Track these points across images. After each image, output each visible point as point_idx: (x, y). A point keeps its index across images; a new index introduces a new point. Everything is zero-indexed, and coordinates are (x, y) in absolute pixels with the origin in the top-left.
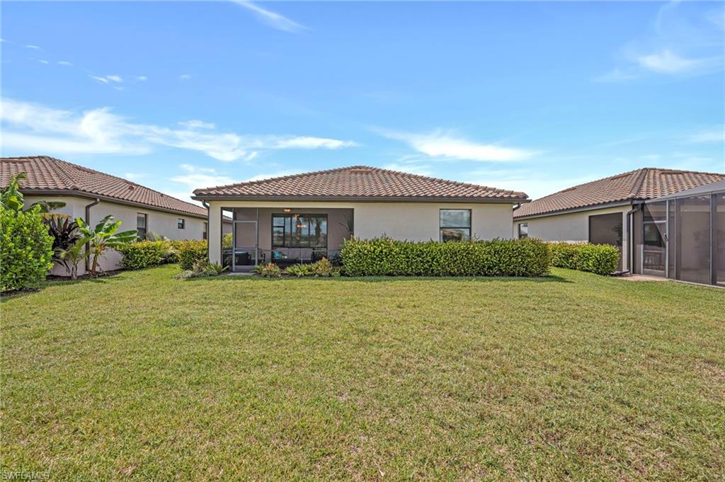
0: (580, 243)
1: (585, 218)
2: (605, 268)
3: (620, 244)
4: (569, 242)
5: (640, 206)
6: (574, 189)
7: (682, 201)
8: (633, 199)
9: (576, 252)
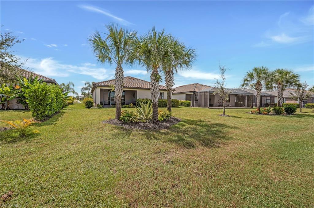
0: (184, 100)
1: (185, 95)
2: (188, 105)
3: (191, 101)
4: (182, 100)
5: (194, 93)
6: (182, 86)
7: (200, 92)
8: (193, 91)
9: (183, 102)
